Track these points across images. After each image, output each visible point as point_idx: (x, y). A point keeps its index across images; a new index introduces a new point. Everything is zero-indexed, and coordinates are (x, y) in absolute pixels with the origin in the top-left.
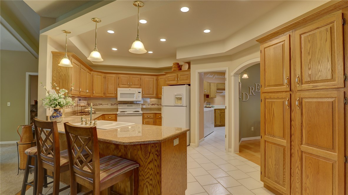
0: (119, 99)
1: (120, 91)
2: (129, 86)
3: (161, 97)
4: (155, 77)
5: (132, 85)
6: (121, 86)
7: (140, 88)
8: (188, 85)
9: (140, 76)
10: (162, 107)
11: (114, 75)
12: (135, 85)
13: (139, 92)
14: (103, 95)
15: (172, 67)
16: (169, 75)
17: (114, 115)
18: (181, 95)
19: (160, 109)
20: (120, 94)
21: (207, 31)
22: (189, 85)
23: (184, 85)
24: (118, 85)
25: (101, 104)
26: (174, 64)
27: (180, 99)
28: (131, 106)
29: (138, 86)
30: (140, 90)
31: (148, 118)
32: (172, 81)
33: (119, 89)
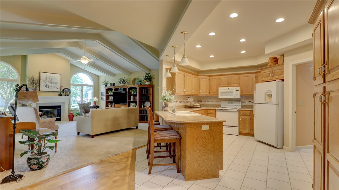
0: (220, 97)
1: (221, 89)
2: (229, 85)
3: (253, 94)
4: (254, 75)
5: (231, 84)
6: (222, 85)
7: (238, 86)
8: (281, 81)
9: (238, 75)
10: (254, 104)
11: (216, 77)
12: (234, 84)
13: (237, 91)
14: (208, 94)
15: (268, 62)
16: (263, 72)
17: (215, 110)
18: (271, 92)
19: (252, 107)
20: (220, 92)
21: (280, 20)
22: (283, 80)
23: (276, 80)
24: (219, 85)
25: (209, 101)
26: (270, 59)
27: (270, 96)
28: (232, 103)
29: (237, 85)
30: (238, 88)
31: (244, 115)
32: (266, 77)
33: (220, 88)
